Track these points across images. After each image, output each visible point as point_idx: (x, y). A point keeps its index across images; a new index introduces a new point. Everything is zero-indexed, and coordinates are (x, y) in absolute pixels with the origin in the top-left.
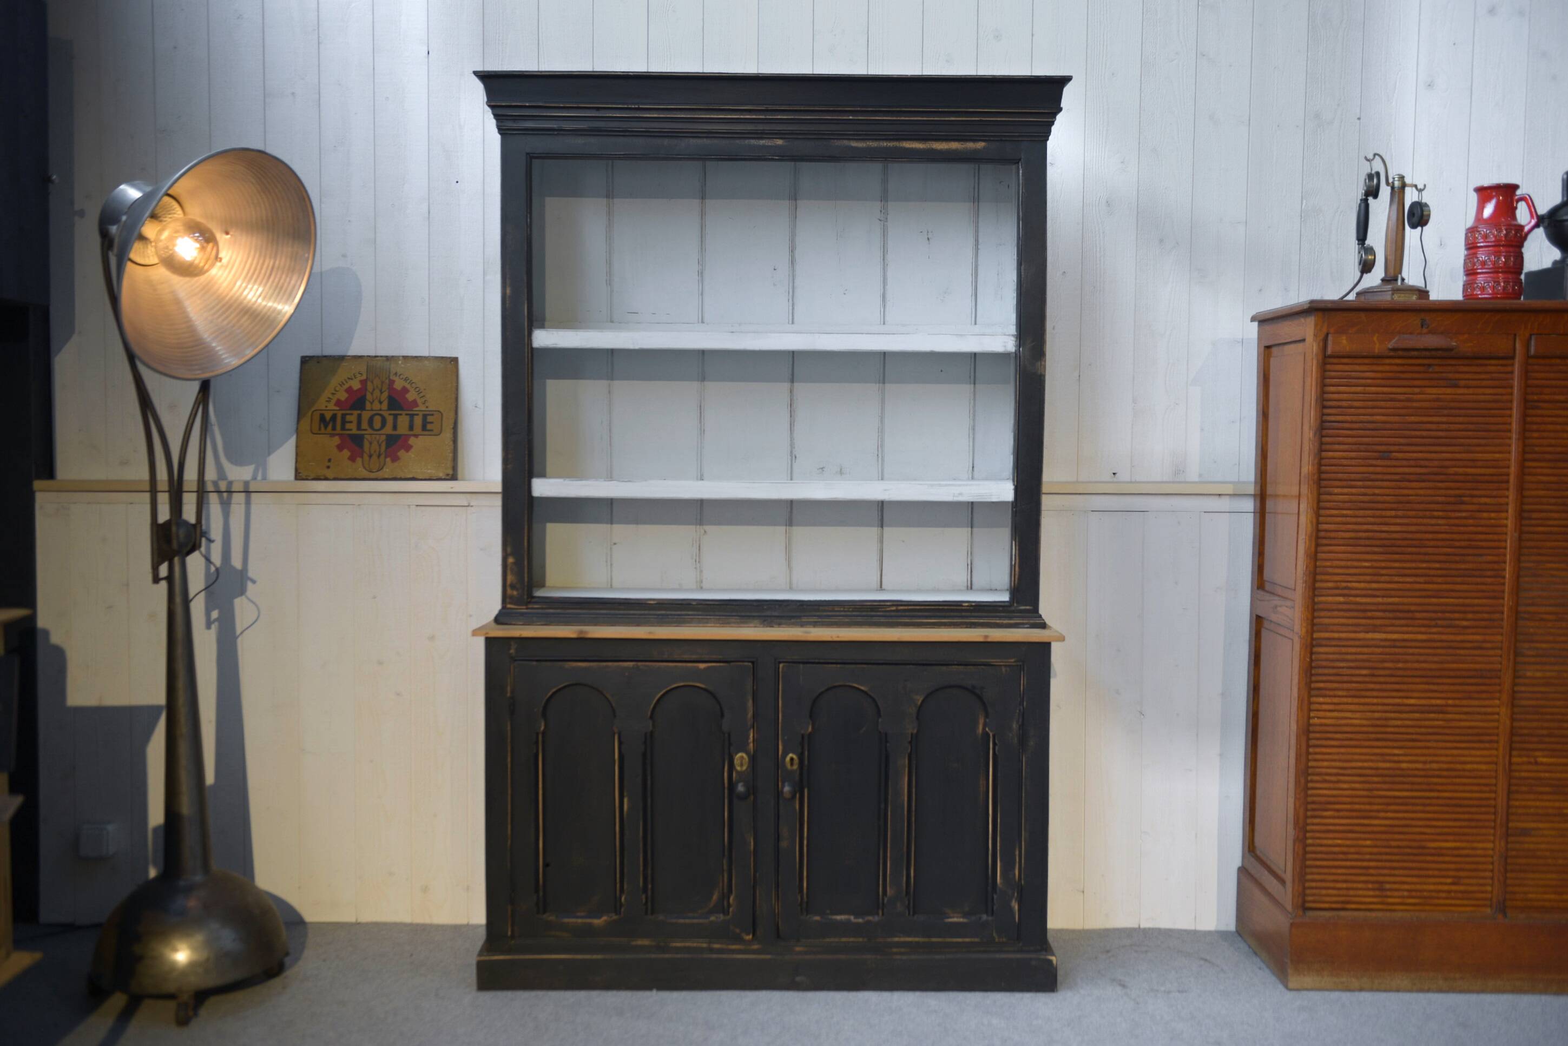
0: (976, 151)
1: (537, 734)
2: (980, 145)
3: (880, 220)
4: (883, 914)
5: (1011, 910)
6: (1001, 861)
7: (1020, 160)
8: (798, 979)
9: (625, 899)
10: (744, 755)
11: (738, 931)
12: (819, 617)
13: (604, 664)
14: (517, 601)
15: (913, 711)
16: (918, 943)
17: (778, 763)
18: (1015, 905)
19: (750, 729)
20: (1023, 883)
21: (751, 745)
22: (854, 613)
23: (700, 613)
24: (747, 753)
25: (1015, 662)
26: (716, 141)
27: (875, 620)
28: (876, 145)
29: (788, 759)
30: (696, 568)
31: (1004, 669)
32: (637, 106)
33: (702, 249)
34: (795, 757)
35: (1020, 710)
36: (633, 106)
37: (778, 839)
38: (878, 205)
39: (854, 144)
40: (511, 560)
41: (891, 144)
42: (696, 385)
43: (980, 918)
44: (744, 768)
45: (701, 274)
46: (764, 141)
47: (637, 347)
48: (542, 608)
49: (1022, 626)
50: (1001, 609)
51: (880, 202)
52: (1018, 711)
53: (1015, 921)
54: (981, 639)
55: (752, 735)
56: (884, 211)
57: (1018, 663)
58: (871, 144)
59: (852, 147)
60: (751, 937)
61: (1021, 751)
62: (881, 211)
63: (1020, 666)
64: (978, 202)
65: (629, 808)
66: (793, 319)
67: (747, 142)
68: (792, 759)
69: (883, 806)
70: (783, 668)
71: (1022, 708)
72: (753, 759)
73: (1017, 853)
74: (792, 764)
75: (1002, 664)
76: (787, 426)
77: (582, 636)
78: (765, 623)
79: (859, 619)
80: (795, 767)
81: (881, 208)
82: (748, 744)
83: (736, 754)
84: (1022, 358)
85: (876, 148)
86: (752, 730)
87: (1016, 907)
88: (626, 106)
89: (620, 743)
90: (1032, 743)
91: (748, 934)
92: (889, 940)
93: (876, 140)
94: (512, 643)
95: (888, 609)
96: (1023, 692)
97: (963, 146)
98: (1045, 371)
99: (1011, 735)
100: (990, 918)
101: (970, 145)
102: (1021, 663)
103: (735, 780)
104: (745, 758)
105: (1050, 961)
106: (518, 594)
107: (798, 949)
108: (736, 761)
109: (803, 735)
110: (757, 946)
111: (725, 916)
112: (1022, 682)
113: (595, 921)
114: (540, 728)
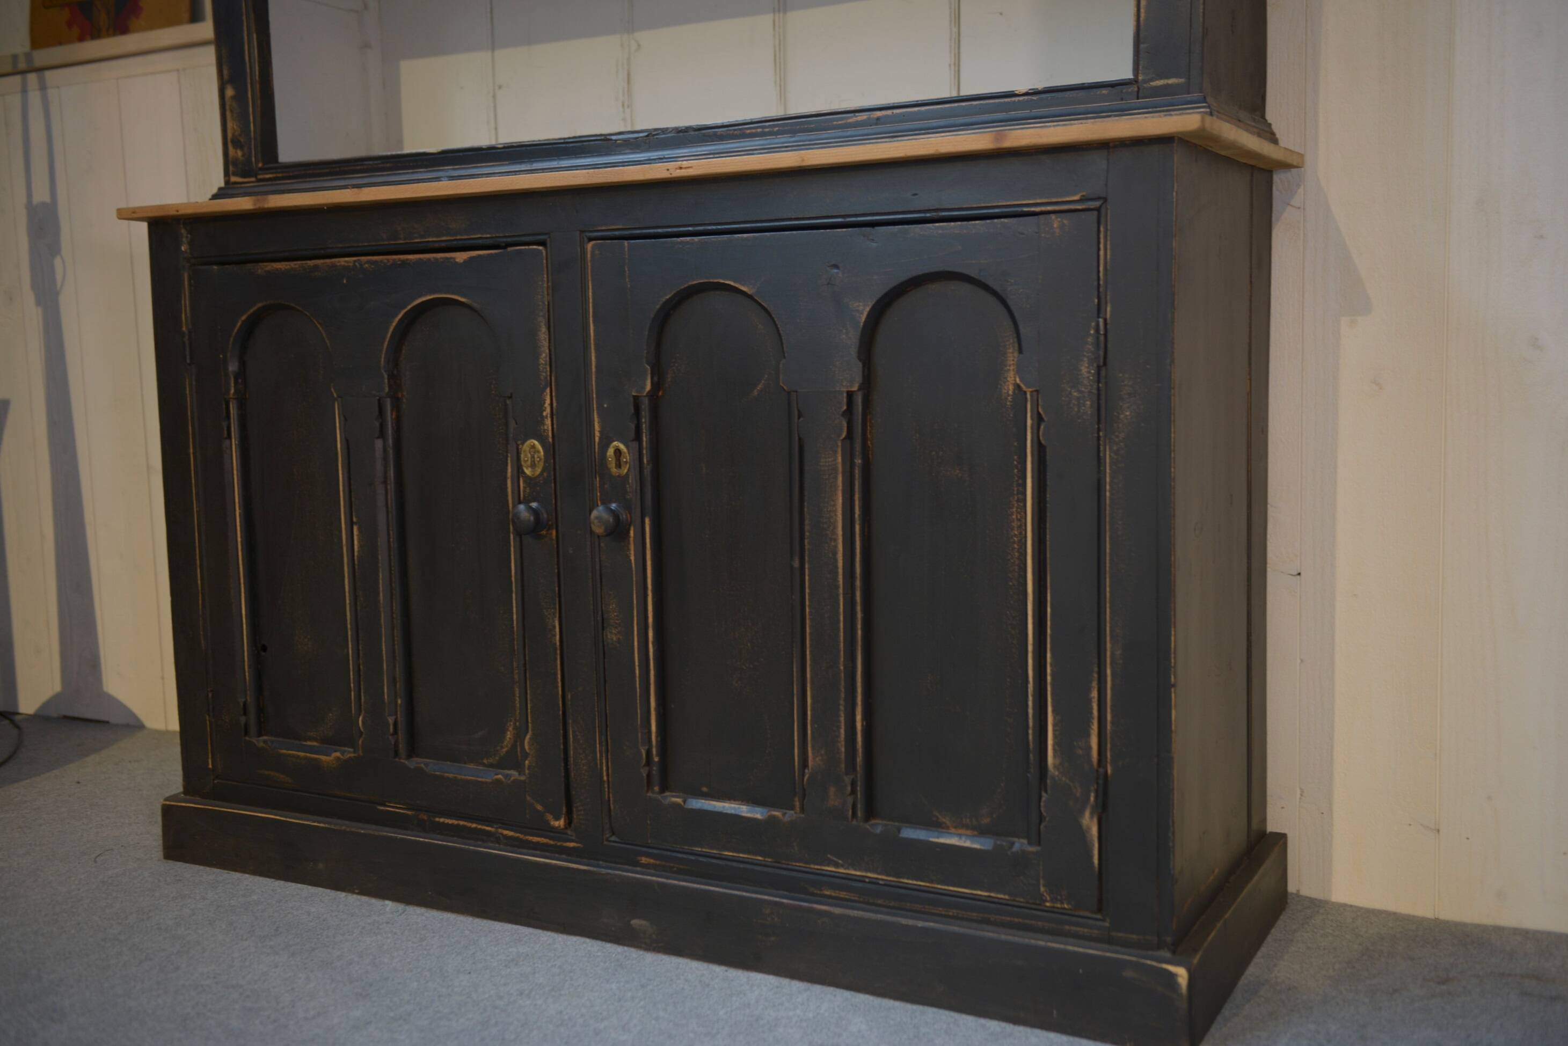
1: (228, 401)
4: (803, 809)
5: (1082, 834)
6: (1053, 711)
8: (636, 922)
9: (363, 722)
10: (536, 443)
11: (539, 807)
14: (246, 171)
15: (850, 338)
16: (874, 882)
17: (595, 465)
18: (1091, 824)
19: (546, 388)
20: (1110, 768)
21: (548, 422)
24: (543, 441)
25: (1082, 200)
29: (611, 452)
31: (1056, 222)
34: (622, 447)
35: (1098, 328)
37: (602, 625)
40: (230, 92)
43: (1013, 844)
44: (538, 471)
48: (276, 179)
52: (1094, 331)
53: (1093, 863)
55: (548, 401)
57: (1089, 204)
60: (560, 823)
61: (1102, 434)
63: (1098, 210)
65: (361, 546)
68: (618, 452)
69: (796, 564)
70: (593, 247)
71: (1101, 321)
72: (551, 450)
73: (1094, 694)
74: (619, 466)
75: (1050, 208)
80: (626, 470)
82: (543, 420)
83: (523, 444)
86: (548, 390)
87: (1094, 830)
89: (344, 420)
90: (1127, 414)
91: (557, 818)
92: (816, 867)
94: (183, 232)
96: (1106, 279)
99: (1076, 393)
100: (1032, 849)
102: (1098, 203)
103: (524, 496)
104: (539, 452)
105: (1173, 976)
106: (243, 155)
107: (644, 860)
108: (525, 457)
109: (636, 399)
110: (572, 845)
111: (519, 774)
112: (1102, 253)
113: (323, 758)
114: (229, 390)
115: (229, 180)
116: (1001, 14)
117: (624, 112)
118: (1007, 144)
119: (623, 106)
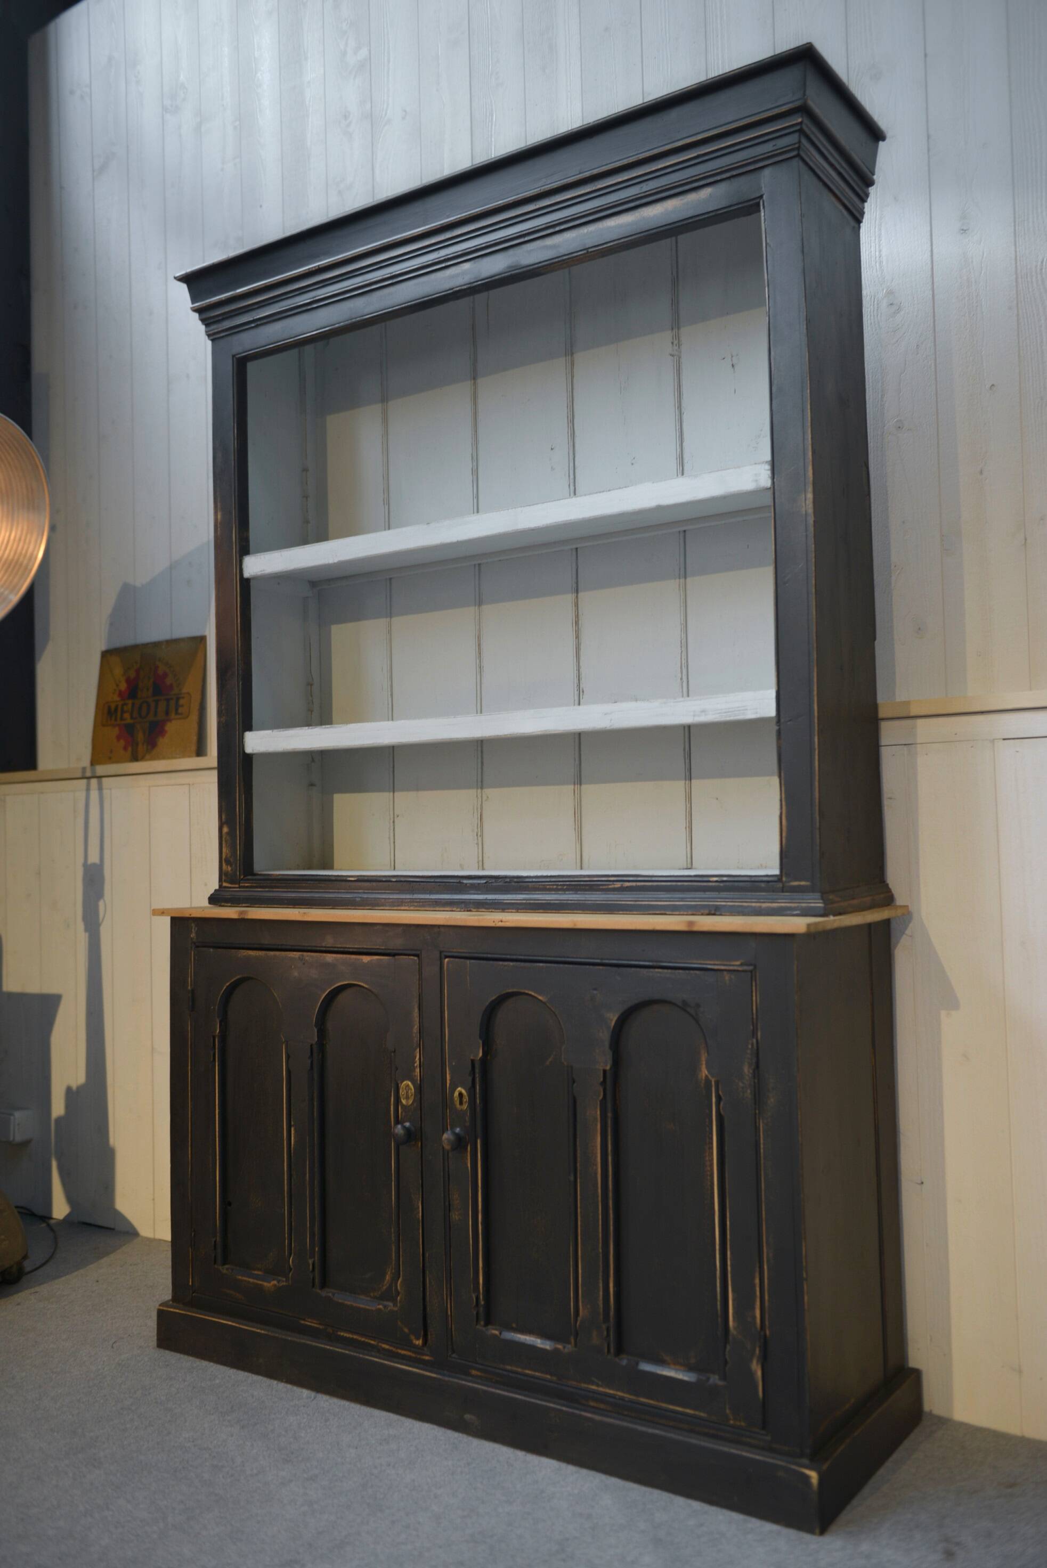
1: (214, 1037)
3: (673, 355)
4: (576, 1345)
5: (751, 1374)
6: (733, 1291)
8: (468, 1417)
9: (292, 1261)
10: (410, 1083)
11: (406, 1330)
13: (272, 953)
14: (231, 879)
15: (605, 1036)
16: (622, 1399)
17: (446, 1101)
18: (757, 1369)
19: (416, 1049)
20: (768, 1332)
21: (418, 1070)
24: (413, 1083)
25: (742, 965)
29: (456, 1094)
31: (727, 977)
33: (475, 441)
34: (464, 1091)
35: (752, 1045)
37: (448, 1208)
38: (668, 335)
40: (225, 830)
42: (471, 611)
43: (708, 1379)
44: (410, 1102)
48: (252, 887)
49: (789, 912)
50: (763, 885)
51: (670, 332)
52: (750, 1046)
53: (758, 1397)
55: (418, 1057)
56: (677, 341)
57: (745, 968)
60: (419, 1342)
61: (757, 1112)
62: (672, 343)
63: (751, 972)
65: (295, 1142)
68: (461, 1095)
70: (448, 962)
71: (755, 1041)
72: (420, 1089)
73: (757, 1281)
74: (461, 1103)
75: (723, 967)
80: (465, 1106)
81: (673, 338)
82: (415, 1068)
83: (402, 1083)
84: (775, 497)
86: (418, 1050)
87: (759, 1373)
89: (288, 1057)
90: (771, 1101)
91: (418, 1339)
92: (584, 1385)
94: (193, 925)
96: (757, 1015)
99: (741, 1084)
100: (721, 1383)
102: (751, 968)
103: (401, 1118)
104: (411, 1089)
105: (807, 1478)
106: (232, 870)
107: (474, 1372)
108: (402, 1092)
109: (473, 1061)
110: (427, 1358)
111: (394, 1306)
112: (754, 998)
113: (265, 1284)
114: (216, 1031)
115: (222, 884)
116: (717, 799)
117: (478, 839)
118: (696, 928)
119: (477, 835)
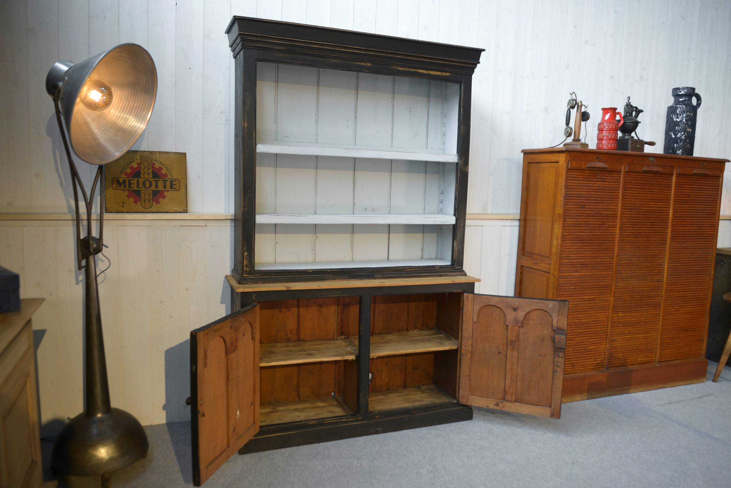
0: (446, 76)
2: (448, 74)
3: (392, 102)
7: (462, 82)
8: (378, 429)
12: (382, 274)
14: (249, 273)
22: (395, 273)
23: (332, 275)
26: (342, 61)
27: (404, 275)
28: (408, 70)
30: (313, 253)
32: (309, 41)
33: (318, 109)
36: (308, 41)
38: (391, 95)
39: (400, 68)
40: (245, 254)
41: (414, 70)
42: (313, 170)
45: (316, 120)
46: (363, 63)
47: (305, 154)
48: (260, 276)
49: (459, 276)
50: (449, 268)
54: (451, 282)
56: (393, 98)
58: (406, 69)
59: (399, 70)
64: (429, 97)
66: (355, 143)
67: (355, 63)
76: (352, 190)
77: (289, 289)
78: (360, 278)
79: (397, 275)
84: (461, 165)
85: (408, 71)
88: (305, 41)
93: (408, 68)
94: (254, 294)
95: (408, 270)
97: (442, 74)
98: (468, 171)
101: (444, 74)
106: (249, 270)
107: (377, 417)
115: (243, 275)
116: (397, 239)
118: (454, 282)
119: (312, 250)
